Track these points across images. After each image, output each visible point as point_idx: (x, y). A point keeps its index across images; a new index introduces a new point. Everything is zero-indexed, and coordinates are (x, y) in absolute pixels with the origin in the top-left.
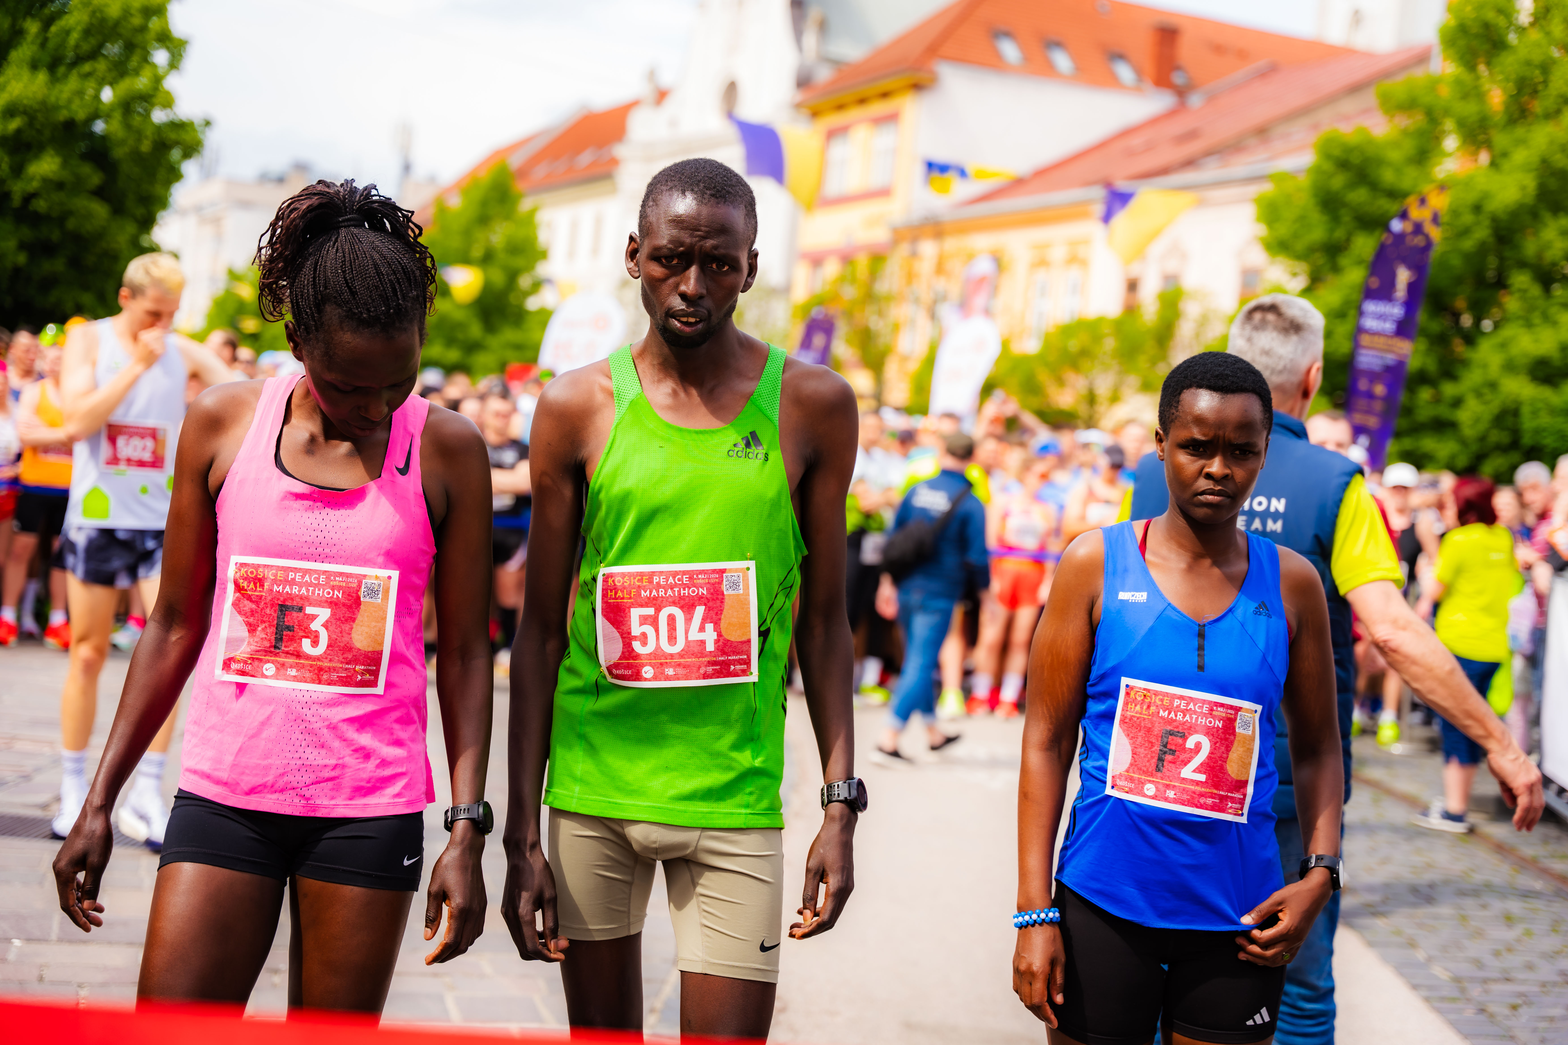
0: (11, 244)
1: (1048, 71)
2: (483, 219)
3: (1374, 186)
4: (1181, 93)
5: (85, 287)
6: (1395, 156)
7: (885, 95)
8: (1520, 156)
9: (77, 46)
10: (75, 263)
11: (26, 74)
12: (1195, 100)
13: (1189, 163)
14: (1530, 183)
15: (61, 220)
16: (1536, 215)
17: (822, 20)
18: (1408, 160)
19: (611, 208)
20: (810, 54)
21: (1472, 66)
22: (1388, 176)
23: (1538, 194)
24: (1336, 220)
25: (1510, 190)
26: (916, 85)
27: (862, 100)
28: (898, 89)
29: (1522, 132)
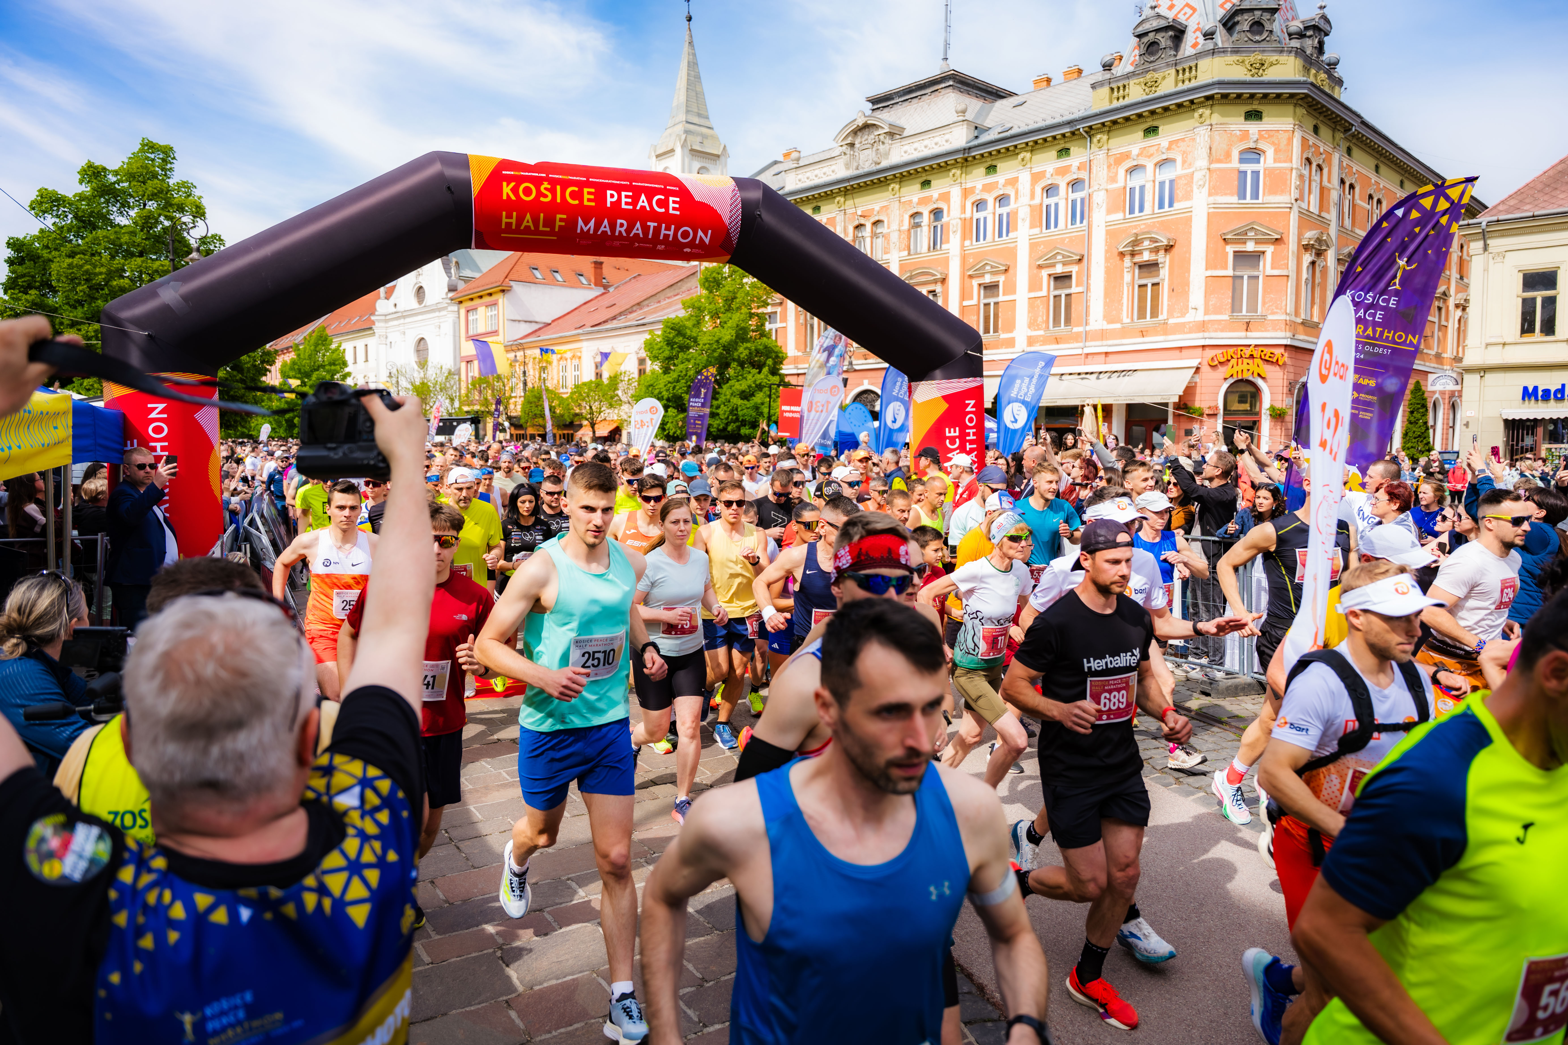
1: (554, 283)
2: (316, 351)
3: (684, 336)
4: (606, 287)
6: (689, 324)
7: (490, 294)
8: (729, 324)
12: (611, 290)
13: (614, 318)
14: (734, 333)
16: (736, 343)
17: (457, 263)
18: (694, 326)
19: (371, 341)
20: (453, 278)
21: (711, 292)
22: (688, 332)
23: (737, 337)
24: (672, 349)
25: (727, 335)
26: (503, 291)
27: (481, 297)
28: (496, 293)
29: (729, 315)
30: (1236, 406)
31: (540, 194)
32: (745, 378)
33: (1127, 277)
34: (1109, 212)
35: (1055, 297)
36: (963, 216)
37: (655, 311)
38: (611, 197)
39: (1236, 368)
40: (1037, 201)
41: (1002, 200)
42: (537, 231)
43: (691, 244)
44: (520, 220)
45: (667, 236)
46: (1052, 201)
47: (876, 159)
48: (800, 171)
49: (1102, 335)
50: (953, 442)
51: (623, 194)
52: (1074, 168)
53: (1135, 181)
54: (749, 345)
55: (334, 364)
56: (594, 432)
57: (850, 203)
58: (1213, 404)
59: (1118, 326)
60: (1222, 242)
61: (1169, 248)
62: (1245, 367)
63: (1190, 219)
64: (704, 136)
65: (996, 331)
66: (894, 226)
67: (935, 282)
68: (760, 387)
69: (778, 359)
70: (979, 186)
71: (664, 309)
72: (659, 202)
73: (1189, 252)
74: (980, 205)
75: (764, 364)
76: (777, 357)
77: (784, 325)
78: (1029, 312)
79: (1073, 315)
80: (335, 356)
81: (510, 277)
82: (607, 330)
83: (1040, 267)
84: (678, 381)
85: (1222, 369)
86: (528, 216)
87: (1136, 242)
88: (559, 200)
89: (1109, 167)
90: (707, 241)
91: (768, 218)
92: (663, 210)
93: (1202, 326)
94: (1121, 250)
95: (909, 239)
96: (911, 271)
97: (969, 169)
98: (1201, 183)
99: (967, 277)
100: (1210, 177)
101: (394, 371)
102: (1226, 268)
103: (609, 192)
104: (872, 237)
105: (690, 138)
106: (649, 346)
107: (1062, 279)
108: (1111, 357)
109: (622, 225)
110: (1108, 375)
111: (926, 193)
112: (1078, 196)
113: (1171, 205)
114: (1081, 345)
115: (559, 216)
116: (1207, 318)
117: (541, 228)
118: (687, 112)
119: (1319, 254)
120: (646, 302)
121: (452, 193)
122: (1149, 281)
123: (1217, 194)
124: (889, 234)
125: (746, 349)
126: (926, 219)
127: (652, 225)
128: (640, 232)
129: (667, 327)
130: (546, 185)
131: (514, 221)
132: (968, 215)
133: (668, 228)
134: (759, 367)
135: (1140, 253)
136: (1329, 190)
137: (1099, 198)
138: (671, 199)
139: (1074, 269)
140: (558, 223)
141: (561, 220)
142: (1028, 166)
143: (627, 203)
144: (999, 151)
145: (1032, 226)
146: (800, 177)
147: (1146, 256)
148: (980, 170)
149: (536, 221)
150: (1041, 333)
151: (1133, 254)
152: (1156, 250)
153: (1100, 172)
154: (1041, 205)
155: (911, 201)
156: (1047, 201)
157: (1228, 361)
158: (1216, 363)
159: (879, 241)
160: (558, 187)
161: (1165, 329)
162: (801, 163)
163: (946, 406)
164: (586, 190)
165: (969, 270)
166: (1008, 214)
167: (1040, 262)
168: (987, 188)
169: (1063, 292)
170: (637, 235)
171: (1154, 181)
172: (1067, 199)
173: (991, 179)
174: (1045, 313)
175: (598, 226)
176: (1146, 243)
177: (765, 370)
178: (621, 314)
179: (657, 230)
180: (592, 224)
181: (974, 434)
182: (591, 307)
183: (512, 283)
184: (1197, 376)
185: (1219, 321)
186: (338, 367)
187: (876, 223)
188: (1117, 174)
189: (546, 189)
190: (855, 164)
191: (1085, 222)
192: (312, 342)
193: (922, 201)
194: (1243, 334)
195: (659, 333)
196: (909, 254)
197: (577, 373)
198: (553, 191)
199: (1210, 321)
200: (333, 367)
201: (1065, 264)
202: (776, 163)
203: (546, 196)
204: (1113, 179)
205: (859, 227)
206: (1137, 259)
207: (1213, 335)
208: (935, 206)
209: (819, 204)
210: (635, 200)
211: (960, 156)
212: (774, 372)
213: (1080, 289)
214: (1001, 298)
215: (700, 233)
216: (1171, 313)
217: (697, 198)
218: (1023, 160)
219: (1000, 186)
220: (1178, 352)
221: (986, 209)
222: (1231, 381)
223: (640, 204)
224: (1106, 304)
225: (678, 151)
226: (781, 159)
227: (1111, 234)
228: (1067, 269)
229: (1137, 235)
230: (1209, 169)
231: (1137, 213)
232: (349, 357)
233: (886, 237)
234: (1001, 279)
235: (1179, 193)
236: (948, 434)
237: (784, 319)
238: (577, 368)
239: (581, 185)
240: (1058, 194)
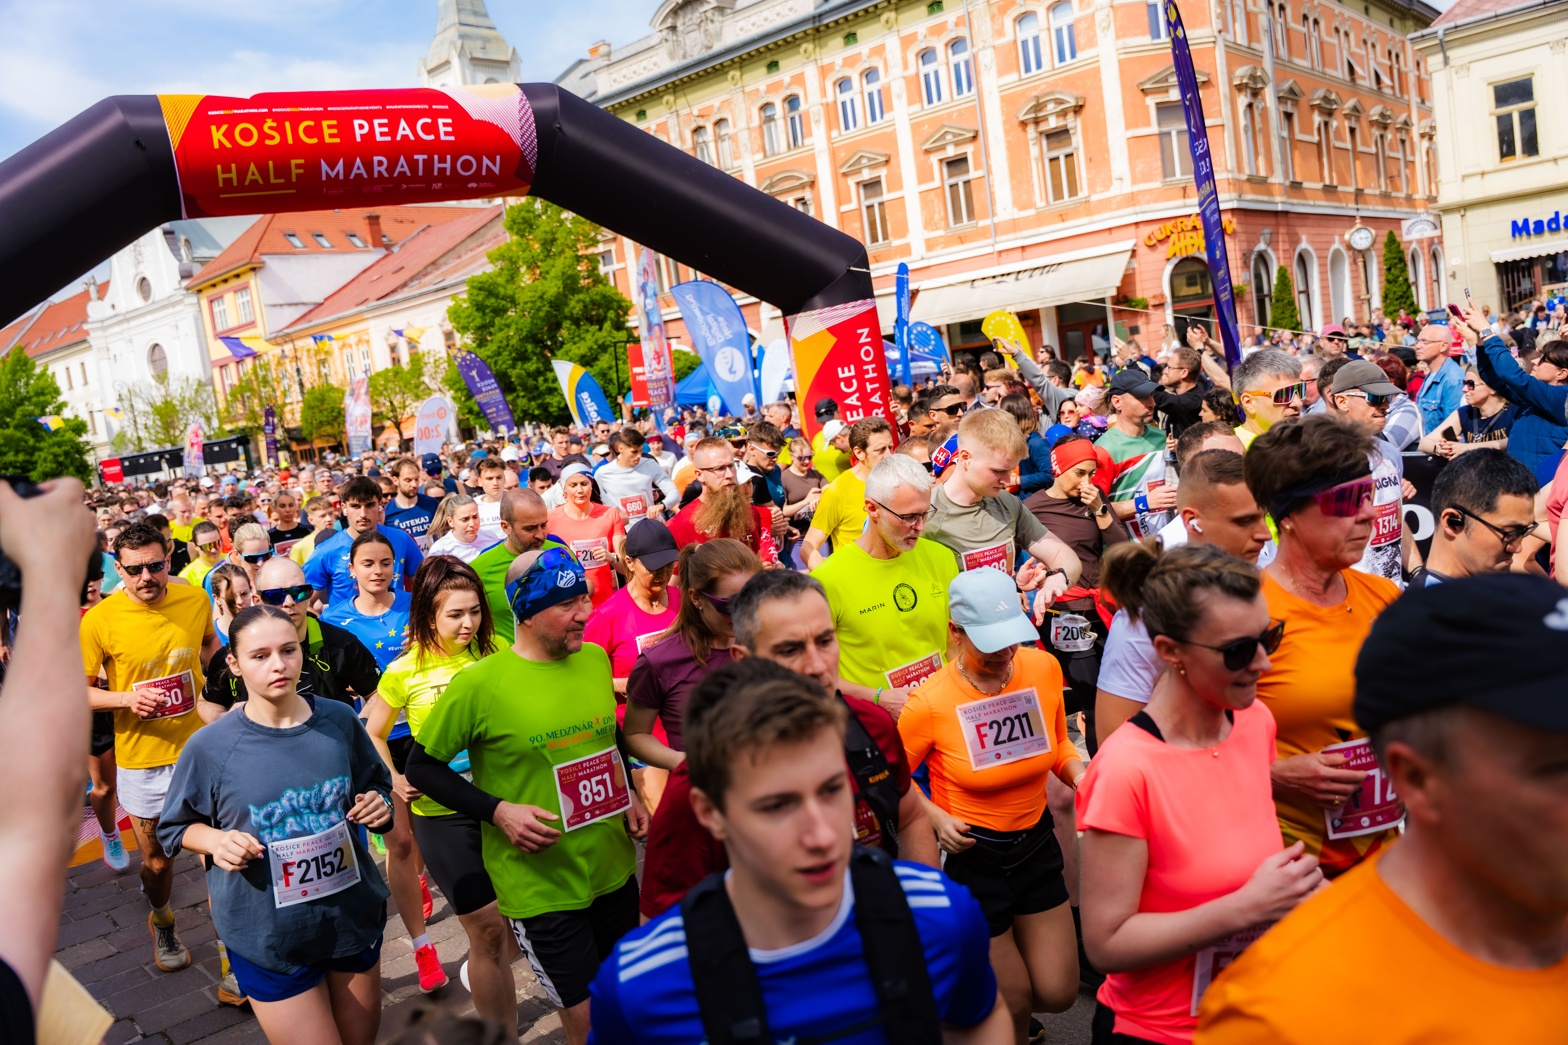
1: (319, 250)
3: (496, 296)
4: (388, 247)
6: (501, 280)
7: (237, 276)
8: (552, 274)
12: (396, 249)
13: (404, 285)
14: (560, 283)
16: (565, 296)
17: (187, 241)
18: (508, 281)
19: (88, 358)
20: (185, 261)
21: (522, 236)
22: (502, 291)
23: (564, 288)
24: (484, 314)
25: (552, 287)
26: (253, 269)
27: (225, 281)
28: (244, 273)
29: (550, 261)
30: (1186, 291)
31: (263, 136)
32: (584, 339)
33: (1034, 151)
34: (1001, 73)
35: (951, 186)
36: (824, 101)
37: (455, 270)
38: (360, 128)
39: (1179, 245)
40: (912, 71)
41: (870, 74)
42: (268, 186)
43: (477, 177)
44: (242, 172)
45: (442, 171)
46: (930, 68)
47: (706, 43)
48: (613, 69)
49: (1014, 226)
50: (849, 385)
51: (376, 122)
52: (951, 25)
53: (1027, 32)
54: (581, 296)
55: (43, 394)
56: (401, 434)
57: (681, 101)
58: (1157, 292)
59: (1031, 212)
60: (1140, 94)
61: (1078, 109)
62: (1189, 242)
63: (1097, 70)
64: (486, 40)
65: (885, 237)
66: (742, 124)
67: (802, 187)
68: (603, 348)
69: (622, 308)
70: (839, 61)
71: (467, 265)
72: (425, 127)
73: (1102, 110)
74: (843, 84)
75: (605, 319)
76: (620, 307)
77: (622, 265)
78: (923, 209)
79: (977, 206)
80: (41, 383)
81: (260, 250)
82: (398, 302)
83: (928, 152)
84: (499, 354)
85: (1162, 248)
86: (252, 167)
87: (1039, 107)
88: (290, 141)
89: (993, 17)
90: (496, 170)
91: (571, 131)
92: (432, 137)
93: (1131, 199)
94: (1022, 118)
95: (762, 137)
96: (771, 178)
97: (823, 41)
98: (1105, 24)
99: (840, 177)
100: (1115, 16)
101: (125, 392)
102: (1148, 124)
103: (356, 122)
104: (716, 141)
105: (468, 44)
106: (454, 314)
107: (957, 164)
108: (1029, 251)
109: (380, 163)
110: (1028, 273)
111: (775, 77)
112: (961, 58)
113: (1073, 56)
114: (991, 241)
115: (294, 162)
116: (1136, 188)
117: (273, 180)
118: (460, 11)
119: (1256, 93)
120: (443, 260)
121: (143, 148)
122: (1061, 153)
123: (1125, 35)
124: (736, 134)
125: (579, 301)
126: (779, 109)
127: (420, 158)
128: (406, 169)
129: (473, 287)
130: (270, 123)
131: (234, 175)
132: (830, 98)
133: (442, 160)
134: (600, 322)
135: (1045, 119)
136: (1256, 15)
137: (987, 59)
138: (441, 121)
139: (969, 149)
140: (294, 171)
141: (298, 166)
142: (895, 28)
143: (382, 134)
144: (856, 15)
145: (911, 102)
146: (614, 76)
147: (1053, 123)
148: (837, 41)
149: (263, 171)
150: (941, 233)
151: (1037, 122)
152: (1063, 114)
153: (983, 26)
154: (917, 75)
155: (757, 90)
156: (924, 70)
157: (1168, 237)
158: (1154, 241)
159: (726, 145)
160: (287, 124)
161: (1088, 208)
162: (614, 58)
163: (833, 340)
164: (325, 123)
165: (842, 166)
166: (879, 92)
167: (927, 146)
168: (849, 62)
169: (960, 180)
170: (403, 174)
171: (1049, 29)
172: (948, 64)
173: (852, 50)
174: (943, 208)
175: (348, 168)
176: (1051, 107)
177: (607, 325)
178: (412, 279)
179: (428, 163)
180: (340, 166)
181: (874, 370)
182: (373, 275)
183: (264, 258)
184: (1134, 260)
185: (1150, 191)
186: (48, 397)
187: (719, 123)
188: (1003, 25)
189: (270, 128)
190: (681, 52)
191: (974, 89)
192: (8, 368)
193: (772, 88)
194: (1180, 202)
195: (465, 296)
196: (765, 156)
197: (368, 361)
198: (281, 130)
199: (1139, 192)
200: (42, 398)
201: (957, 144)
202: (581, 62)
203: (272, 138)
204: (1000, 33)
205: (698, 130)
206: (1043, 127)
207: (1146, 207)
208: (788, 92)
209: (644, 107)
210: (393, 128)
211: (809, 27)
212: (619, 326)
213: (979, 173)
214: (886, 196)
215: (486, 161)
216: (1092, 189)
217: (475, 116)
218: (887, 22)
219: (864, 58)
220: (1107, 234)
221: (851, 88)
222: (1175, 261)
223: (401, 132)
224: (1014, 188)
225: (455, 62)
226: (587, 56)
227: (1008, 101)
228: (960, 150)
229: (1037, 98)
230: (1112, 6)
231: (1034, 70)
232: (61, 382)
233: (733, 138)
234: (883, 173)
235: (1081, 40)
236: (841, 376)
237: (622, 258)
238: (367, 355)
239: (318, 118)
240: (935, 59)
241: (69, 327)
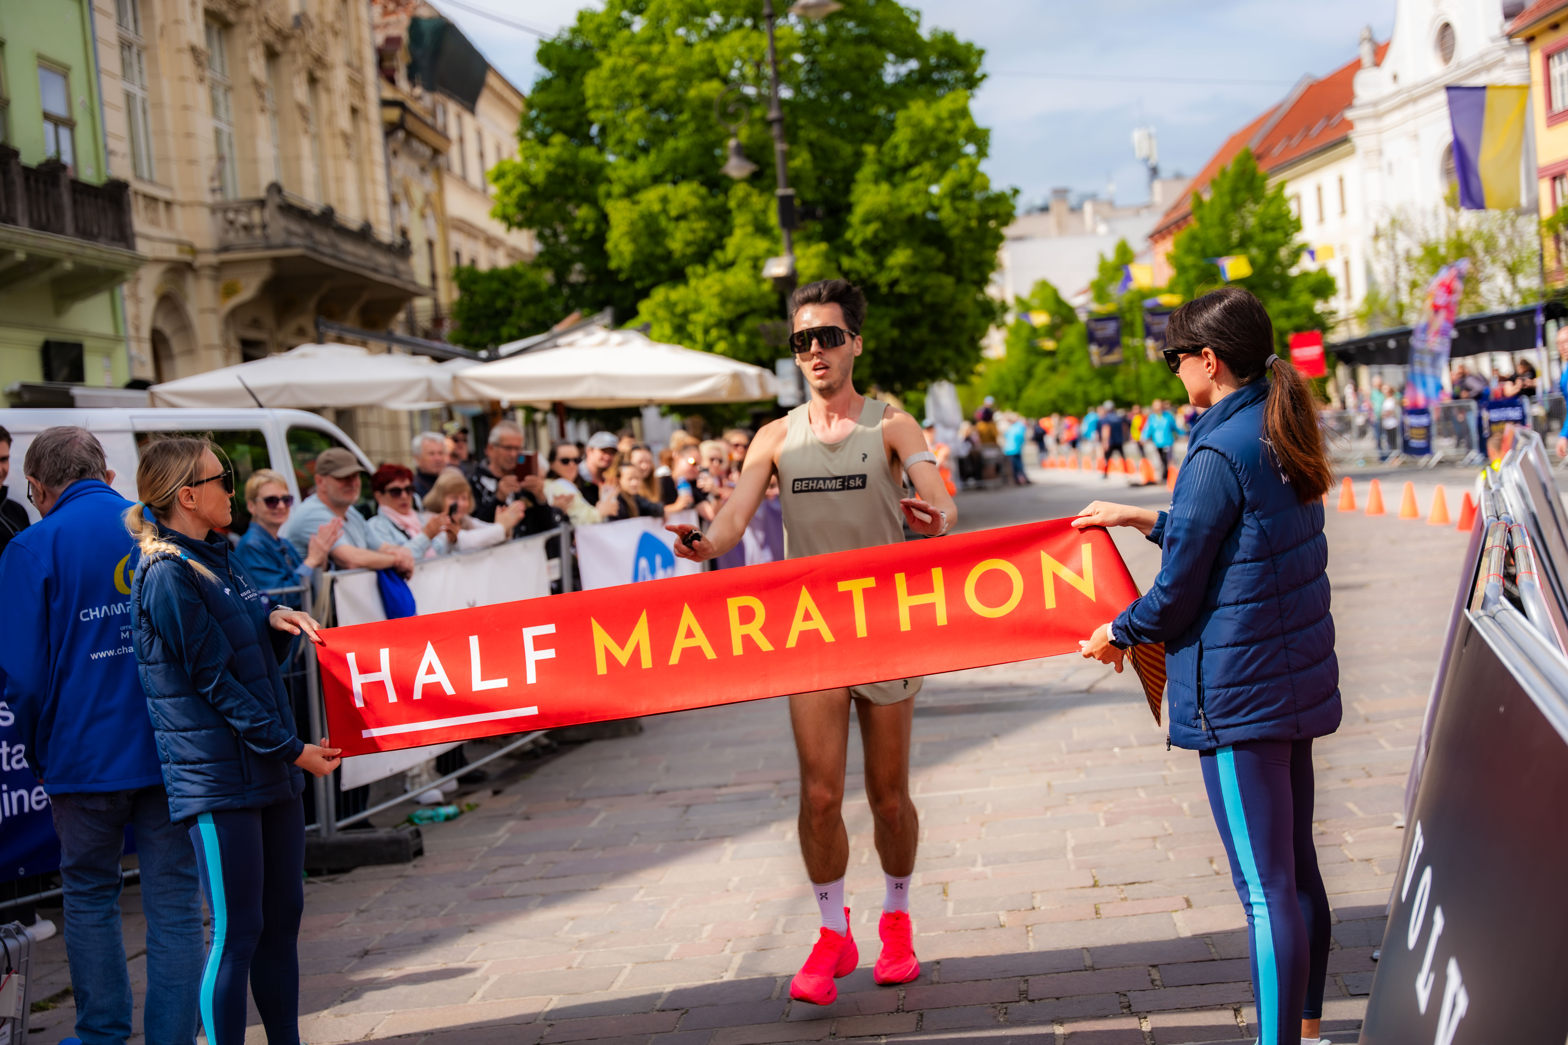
0: (885, 324)
2: (1236, 206)
5: (946, 345)
9: (905, 157)
10: (936, 328)
11: (872, 187)
15: (919, 297)
19: (1350, 168)
55: (1274, 228)
186: (1281, 235)
192: (1226, 186)
232: (1305, 209)
241: (1330, 117)
